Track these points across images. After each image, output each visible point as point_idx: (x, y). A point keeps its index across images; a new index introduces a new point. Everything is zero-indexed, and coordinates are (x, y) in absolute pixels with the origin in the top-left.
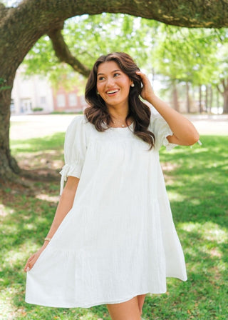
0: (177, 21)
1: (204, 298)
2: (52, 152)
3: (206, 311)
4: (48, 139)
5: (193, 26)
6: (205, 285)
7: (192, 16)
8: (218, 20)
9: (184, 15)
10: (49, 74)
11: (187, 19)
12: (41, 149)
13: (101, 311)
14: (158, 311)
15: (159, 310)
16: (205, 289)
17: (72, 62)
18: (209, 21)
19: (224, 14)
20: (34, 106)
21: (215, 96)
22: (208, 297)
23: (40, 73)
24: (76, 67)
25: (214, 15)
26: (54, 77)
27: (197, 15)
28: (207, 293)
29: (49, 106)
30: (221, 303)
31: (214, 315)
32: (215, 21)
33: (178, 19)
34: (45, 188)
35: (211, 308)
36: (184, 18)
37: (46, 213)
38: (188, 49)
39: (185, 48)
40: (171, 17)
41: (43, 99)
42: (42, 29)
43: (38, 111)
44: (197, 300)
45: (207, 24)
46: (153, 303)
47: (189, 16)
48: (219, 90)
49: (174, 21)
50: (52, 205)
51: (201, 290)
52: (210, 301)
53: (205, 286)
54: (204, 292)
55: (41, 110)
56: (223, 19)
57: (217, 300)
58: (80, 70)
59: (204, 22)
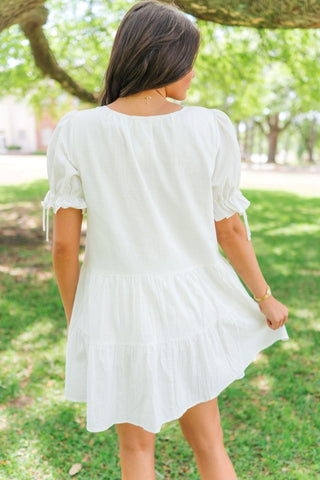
0: (211, 14)
1: (243, 426)
2: (28, 205)
3: (246, 449)
4: (24, 188)
5: (234, 22)
6: (245, 405)
7: (234, 8)
8: (272, 16)
9: (222, 6)
10: (29, 96)
11: (226, 12)
12: (13, 201)
13: (80, 450)
14: (171, 450)
15: (174, 448)
16: (245, 412)
17: (59, 76)
18: (259, 17)
19: (279, 8)
20: (9, 143)
21: (257, 139)
22: (250, 425)
23: (15, 94)
24: (66, 83)
25: (266, 8)
26: (36, 100)
27: (241, 6)
28: (249, 418)
29: (30, 143)
30: (270, 435)
31: (260, 456)
32: (266, 17)
33: (213, 11)
34: (12, 255)
35: (254, 443)
36: (223, 9)
37: (9, 291)
38: (224, 67)
39: (220, 65)
40: (204, 8)
41: (22, 134)
42: (9, 14)
43: (14, 149)
44: (234, 429)
45: (256, 21)
46: (164, 435)
47: (229, 7)
48: (262, 131)
49: (207, 14)
50: (19, 279)
51: (240, 412)
52: (254, 431)
53: (245, 407)
54: (244, 416)
55: (18, 148)
56: (277, 14)
57: (263, 429)
58: (72, 90)
59: (251, 18)
